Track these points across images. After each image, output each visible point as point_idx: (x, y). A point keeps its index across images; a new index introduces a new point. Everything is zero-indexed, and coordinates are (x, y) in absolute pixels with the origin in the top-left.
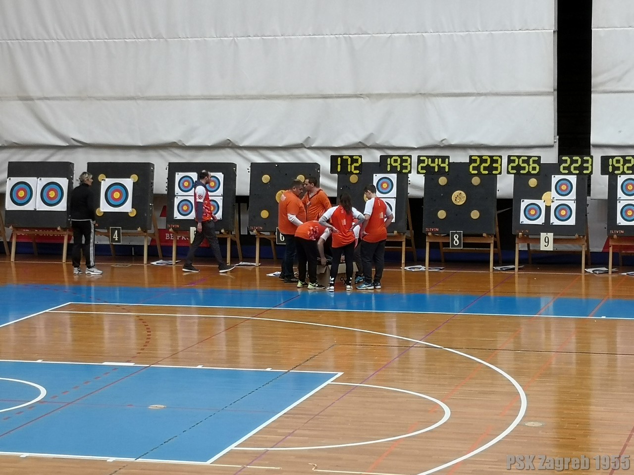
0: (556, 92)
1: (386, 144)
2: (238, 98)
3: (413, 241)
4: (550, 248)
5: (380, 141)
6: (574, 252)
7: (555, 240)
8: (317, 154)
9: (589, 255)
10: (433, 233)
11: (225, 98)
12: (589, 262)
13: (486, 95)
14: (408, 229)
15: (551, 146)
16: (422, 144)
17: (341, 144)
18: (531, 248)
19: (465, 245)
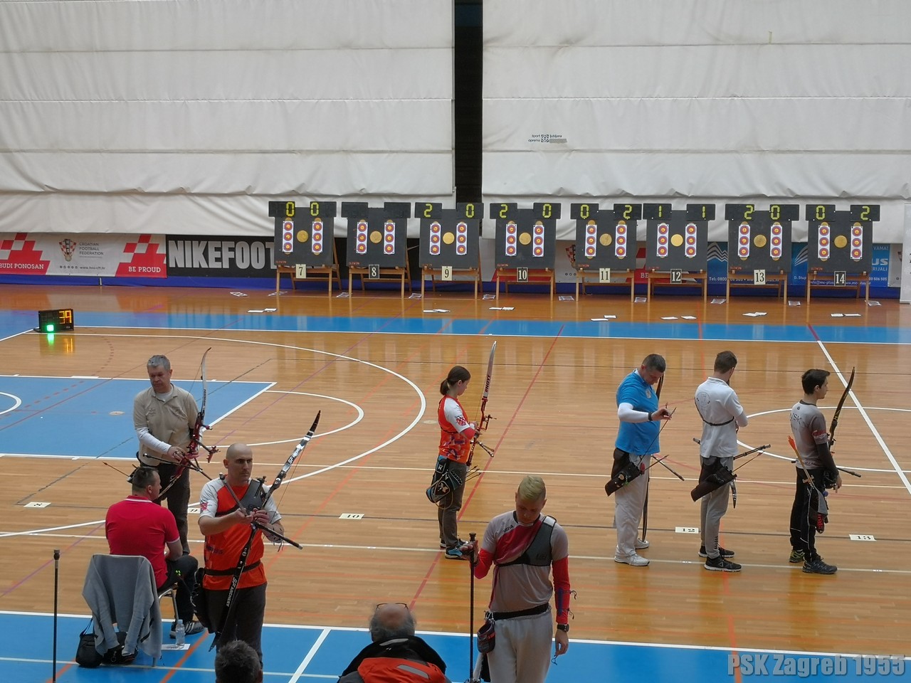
0: (454, 151)
1: (315, 193)
2: (189, 152)
3: (338, 272)
4: (450, 278)
5: (310, 190)
6: (469, 282)
7: (454, 272)
8: (258, 200)
9: (481, 285)
10: (355, 267)
11: (178, 152)
12: (481, 290)
13: (397, 152)
14: (334, 263)
15: (450, 195)
16: (345, 192)
17: (277, 191)
18: (435, 279)
19: (382, 276)
